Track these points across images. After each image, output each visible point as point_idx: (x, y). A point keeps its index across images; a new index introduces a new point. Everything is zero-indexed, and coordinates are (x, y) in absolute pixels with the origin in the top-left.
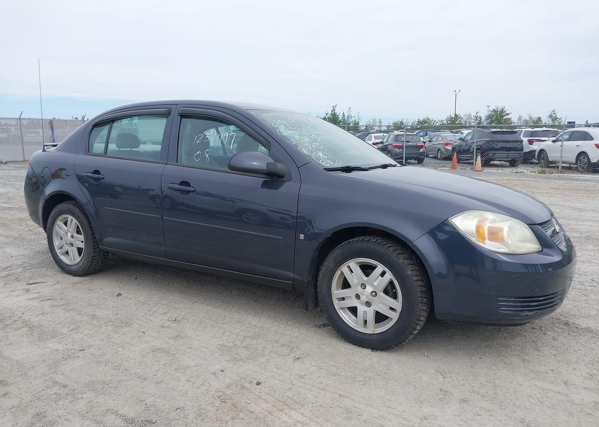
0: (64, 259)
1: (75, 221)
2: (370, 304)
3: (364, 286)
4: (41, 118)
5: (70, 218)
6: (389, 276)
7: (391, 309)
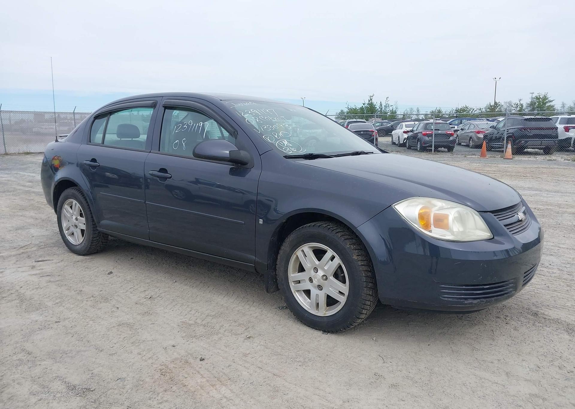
0: (70, 239)
1: (78, 205)
2: (321, 288)
3: (316, 270)
4: (53, 111)
5: (74, 202)
6: (337, 261)
7: (340, 293)
